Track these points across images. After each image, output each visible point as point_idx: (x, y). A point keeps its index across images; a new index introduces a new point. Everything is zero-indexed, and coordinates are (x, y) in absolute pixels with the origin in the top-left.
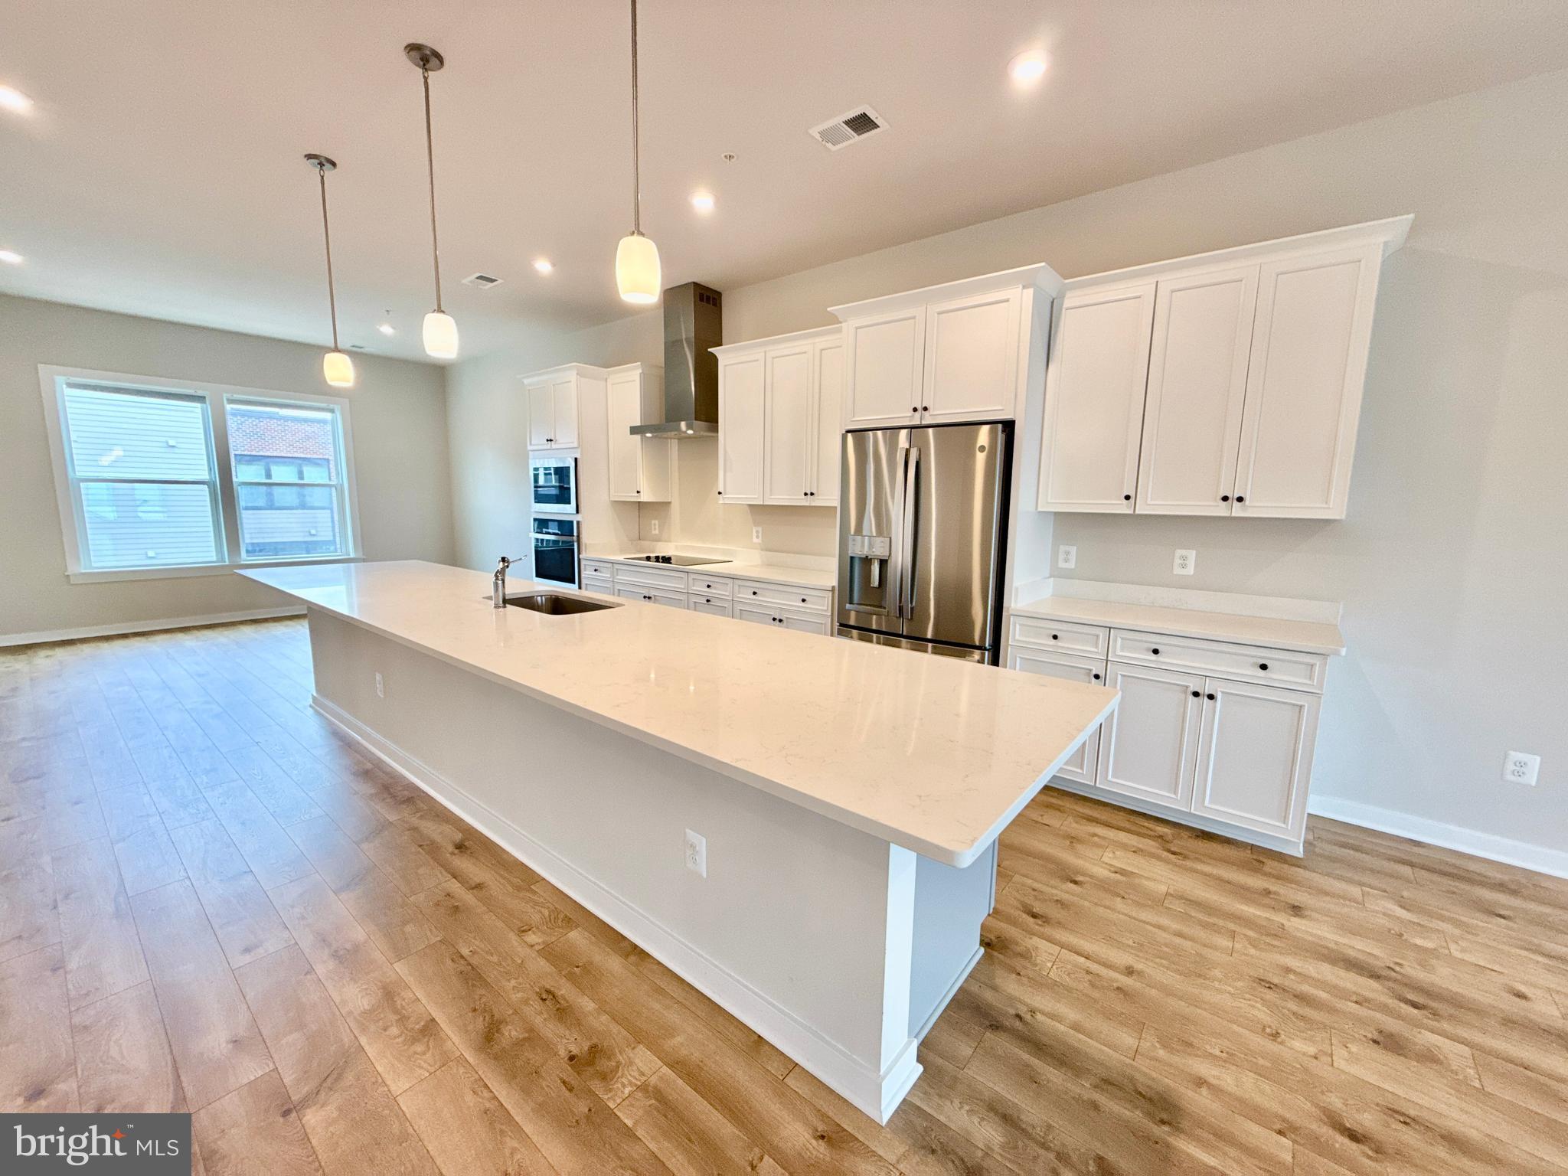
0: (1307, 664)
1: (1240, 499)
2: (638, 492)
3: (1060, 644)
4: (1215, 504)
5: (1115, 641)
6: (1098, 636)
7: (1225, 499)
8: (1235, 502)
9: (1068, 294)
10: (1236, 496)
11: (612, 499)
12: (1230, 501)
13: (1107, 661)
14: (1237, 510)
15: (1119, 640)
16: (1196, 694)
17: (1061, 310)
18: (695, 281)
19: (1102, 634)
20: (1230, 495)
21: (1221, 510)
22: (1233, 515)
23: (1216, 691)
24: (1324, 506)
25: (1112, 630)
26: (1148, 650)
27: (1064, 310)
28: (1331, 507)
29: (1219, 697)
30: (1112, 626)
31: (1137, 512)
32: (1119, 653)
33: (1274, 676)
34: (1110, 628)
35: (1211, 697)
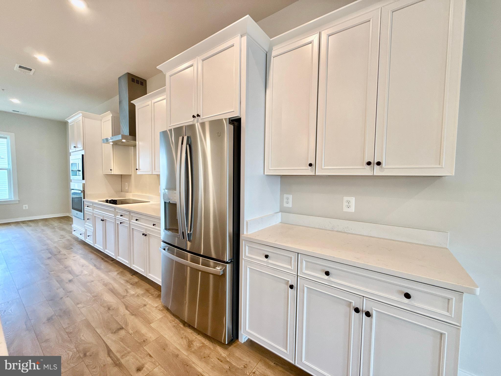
0: (444, 298)
1: (379, 164)
2: (111, 170)
3: (270, 261)
4: (363, 167)
5: (302, 263)
6: (291, 258)
7: (369, 163)
8: (375, 165)
9: (274, 48)
10: (376, 162)
11: (104, 174)
12: (372, 165)
13: (298, 276)
14: (377, 171)
15: (304, 263)
16: (357, 310)
17: (271, 58)
18: (129, 72)
19: (294, 256)
20: (372, 161)
21: (367, 171)
22: (375, 174)
23: (372, 309)
24: (439, 166)
25: (299, 254)
26: (322, 270)
27: (272, 58)
28: (443, 167)
29: (374, 314)
30: (299, 252)
31: (317, 174)
32: (304, 271)
33: (416, 304)
34: (298, 253)
35: (368, 314)
